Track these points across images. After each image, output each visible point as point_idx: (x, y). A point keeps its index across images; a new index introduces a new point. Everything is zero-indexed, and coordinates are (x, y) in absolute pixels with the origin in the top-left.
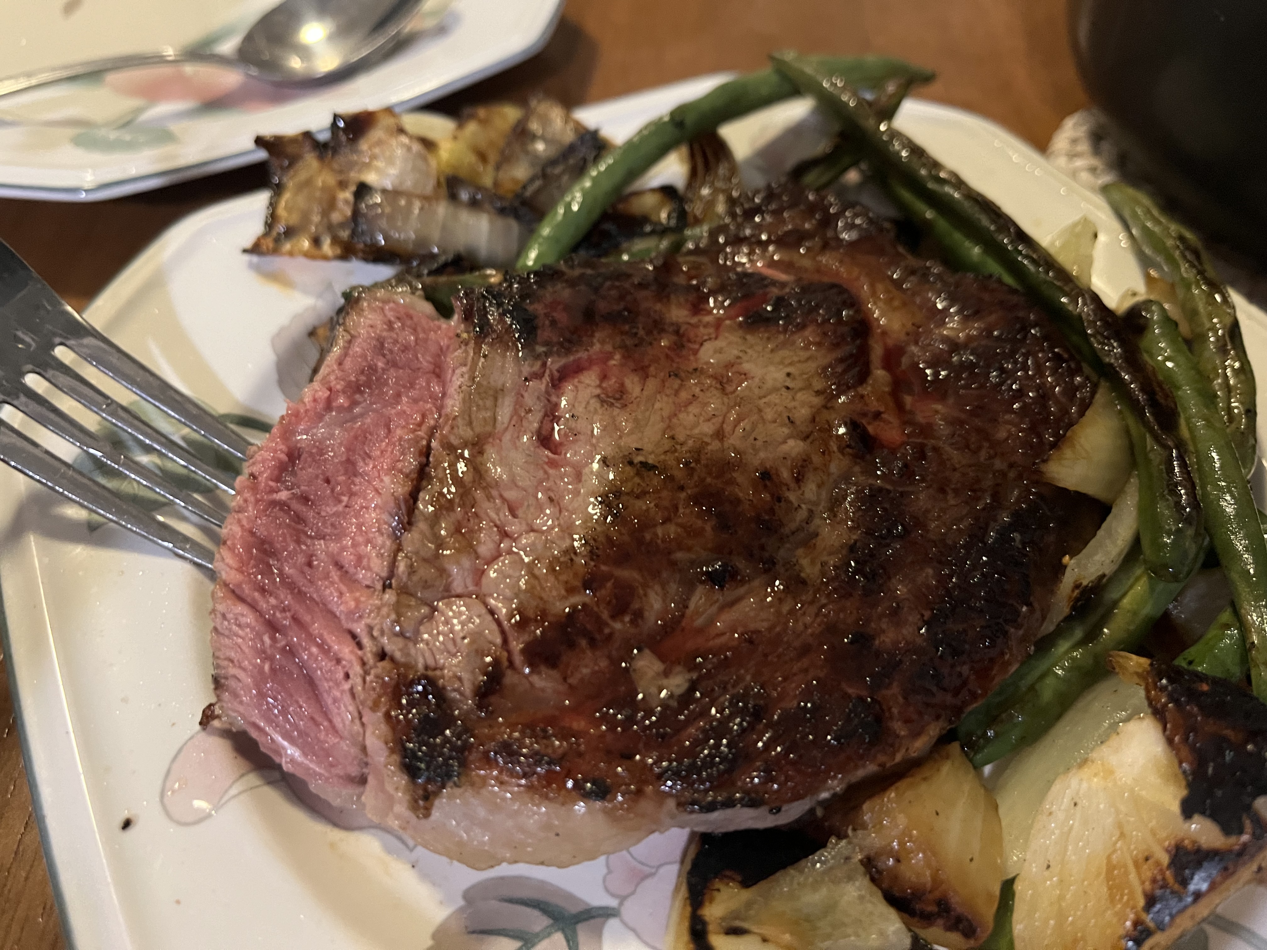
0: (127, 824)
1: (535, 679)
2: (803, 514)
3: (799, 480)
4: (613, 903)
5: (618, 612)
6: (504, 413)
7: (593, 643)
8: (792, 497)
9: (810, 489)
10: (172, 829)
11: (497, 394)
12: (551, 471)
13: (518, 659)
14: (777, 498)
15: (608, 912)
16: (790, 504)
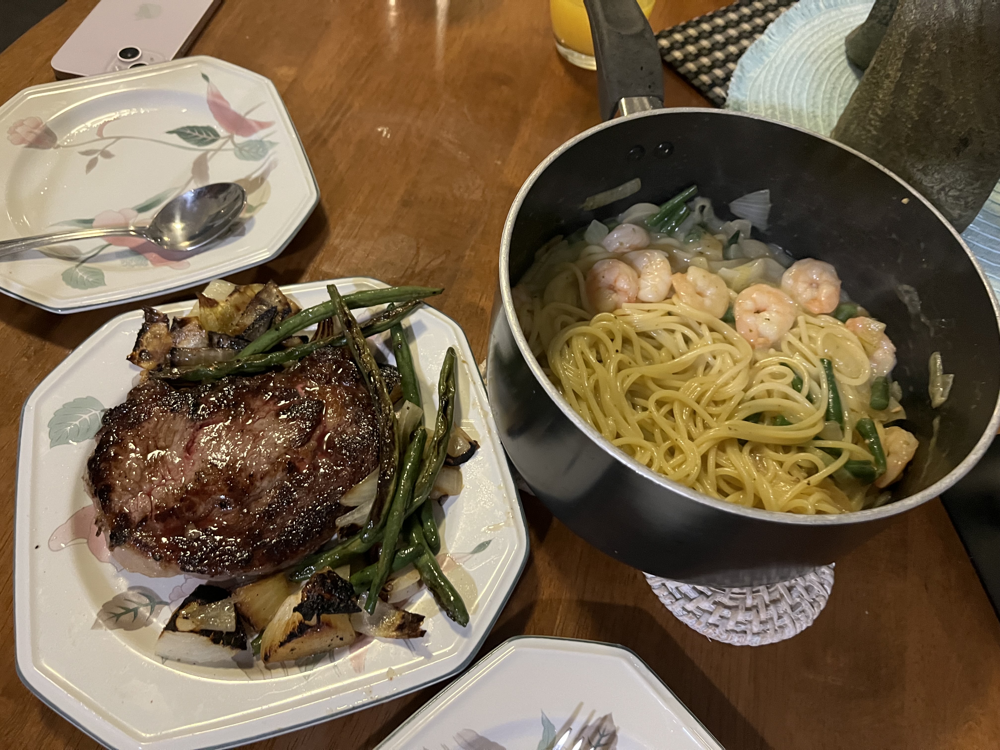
0: (37, 547)
1: (156, 525)
2: (258, 491)
3: (262, 478)
4: (169, 601)
5: (188, 510)
6: (176, 438)
7: (178, 518)
8: (258, 484)
9: (265, 483)
10: (50, 551)
11: (175, 432)
12: (186, 461)
13: (153, 517)
14: (252, 483)
15: (167, 604)
16: (256, 486)
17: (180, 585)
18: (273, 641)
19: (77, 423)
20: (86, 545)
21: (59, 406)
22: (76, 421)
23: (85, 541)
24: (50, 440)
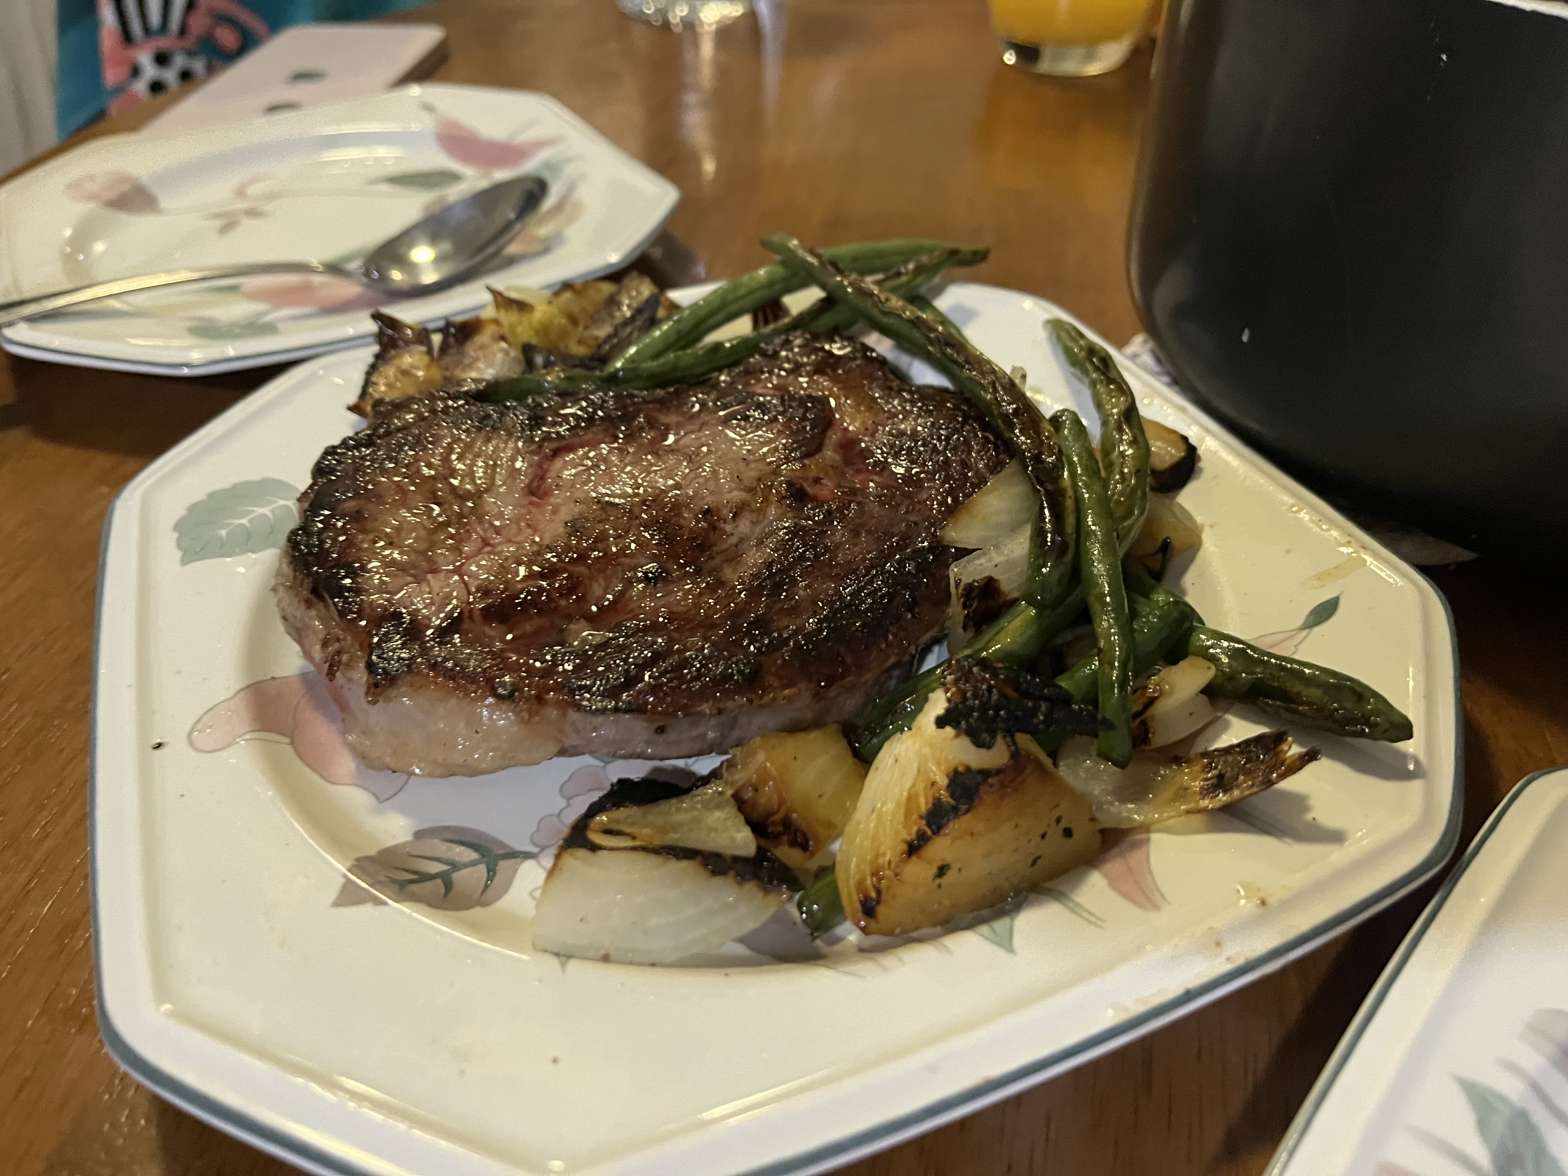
0: (159, 746)
2: (734, 540)
3: (734, 517)
4: (535, 850)
8: (727, 528)
9: (744, 525)
10: (192, 753)
12: (533, 509)
14: (714, 528)
15: (528, 856)
16: (724, 532)
17: (556, 811)
18: (877, 856)
19: (244, 521)
20: (289, 748)
21: (199, 495)
22: (242, 518)
23: (287, 740)
24: (180, 554)
